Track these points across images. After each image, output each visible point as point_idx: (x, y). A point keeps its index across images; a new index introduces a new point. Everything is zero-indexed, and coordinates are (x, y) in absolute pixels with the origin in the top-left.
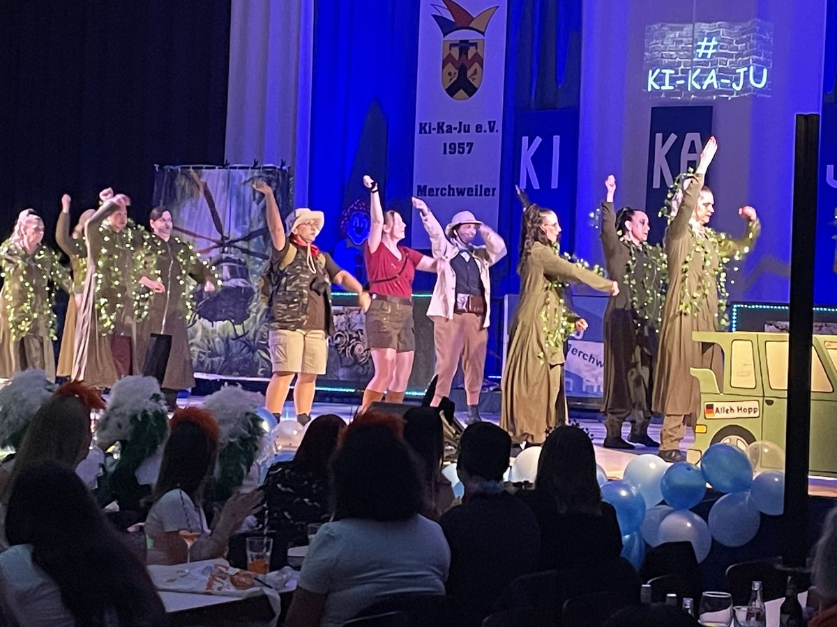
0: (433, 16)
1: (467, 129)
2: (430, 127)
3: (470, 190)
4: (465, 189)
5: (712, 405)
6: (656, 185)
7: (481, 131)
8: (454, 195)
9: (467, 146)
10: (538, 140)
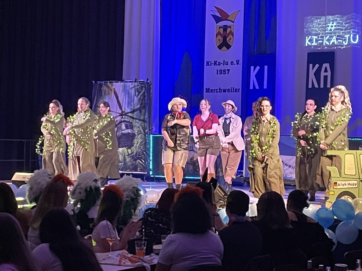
0: (212, 15)
1: (227, 64)
2: (211, 63)
3: (229, 90)
4: (226, 89)
5: (337, 182)
6: (310, 86)
7: (233, 64)
8: (221, 92)
9: (227, 71)
10: (258, 68)
